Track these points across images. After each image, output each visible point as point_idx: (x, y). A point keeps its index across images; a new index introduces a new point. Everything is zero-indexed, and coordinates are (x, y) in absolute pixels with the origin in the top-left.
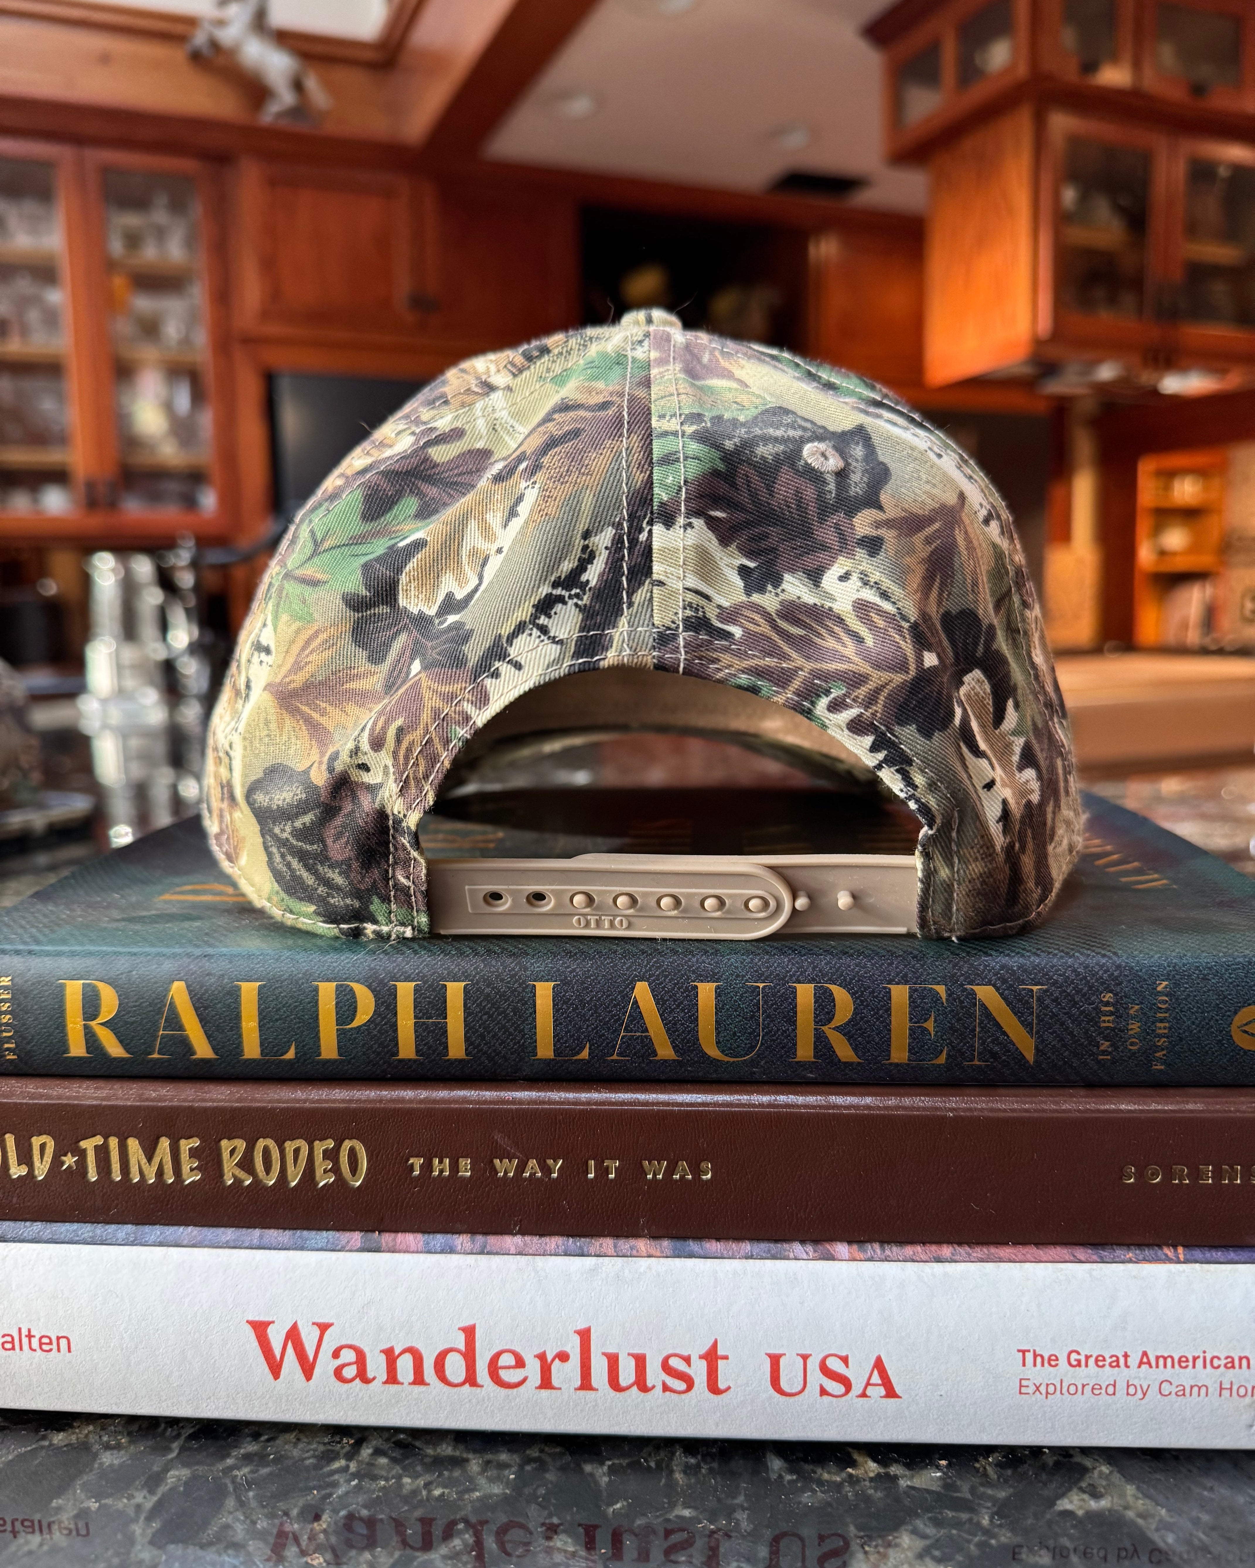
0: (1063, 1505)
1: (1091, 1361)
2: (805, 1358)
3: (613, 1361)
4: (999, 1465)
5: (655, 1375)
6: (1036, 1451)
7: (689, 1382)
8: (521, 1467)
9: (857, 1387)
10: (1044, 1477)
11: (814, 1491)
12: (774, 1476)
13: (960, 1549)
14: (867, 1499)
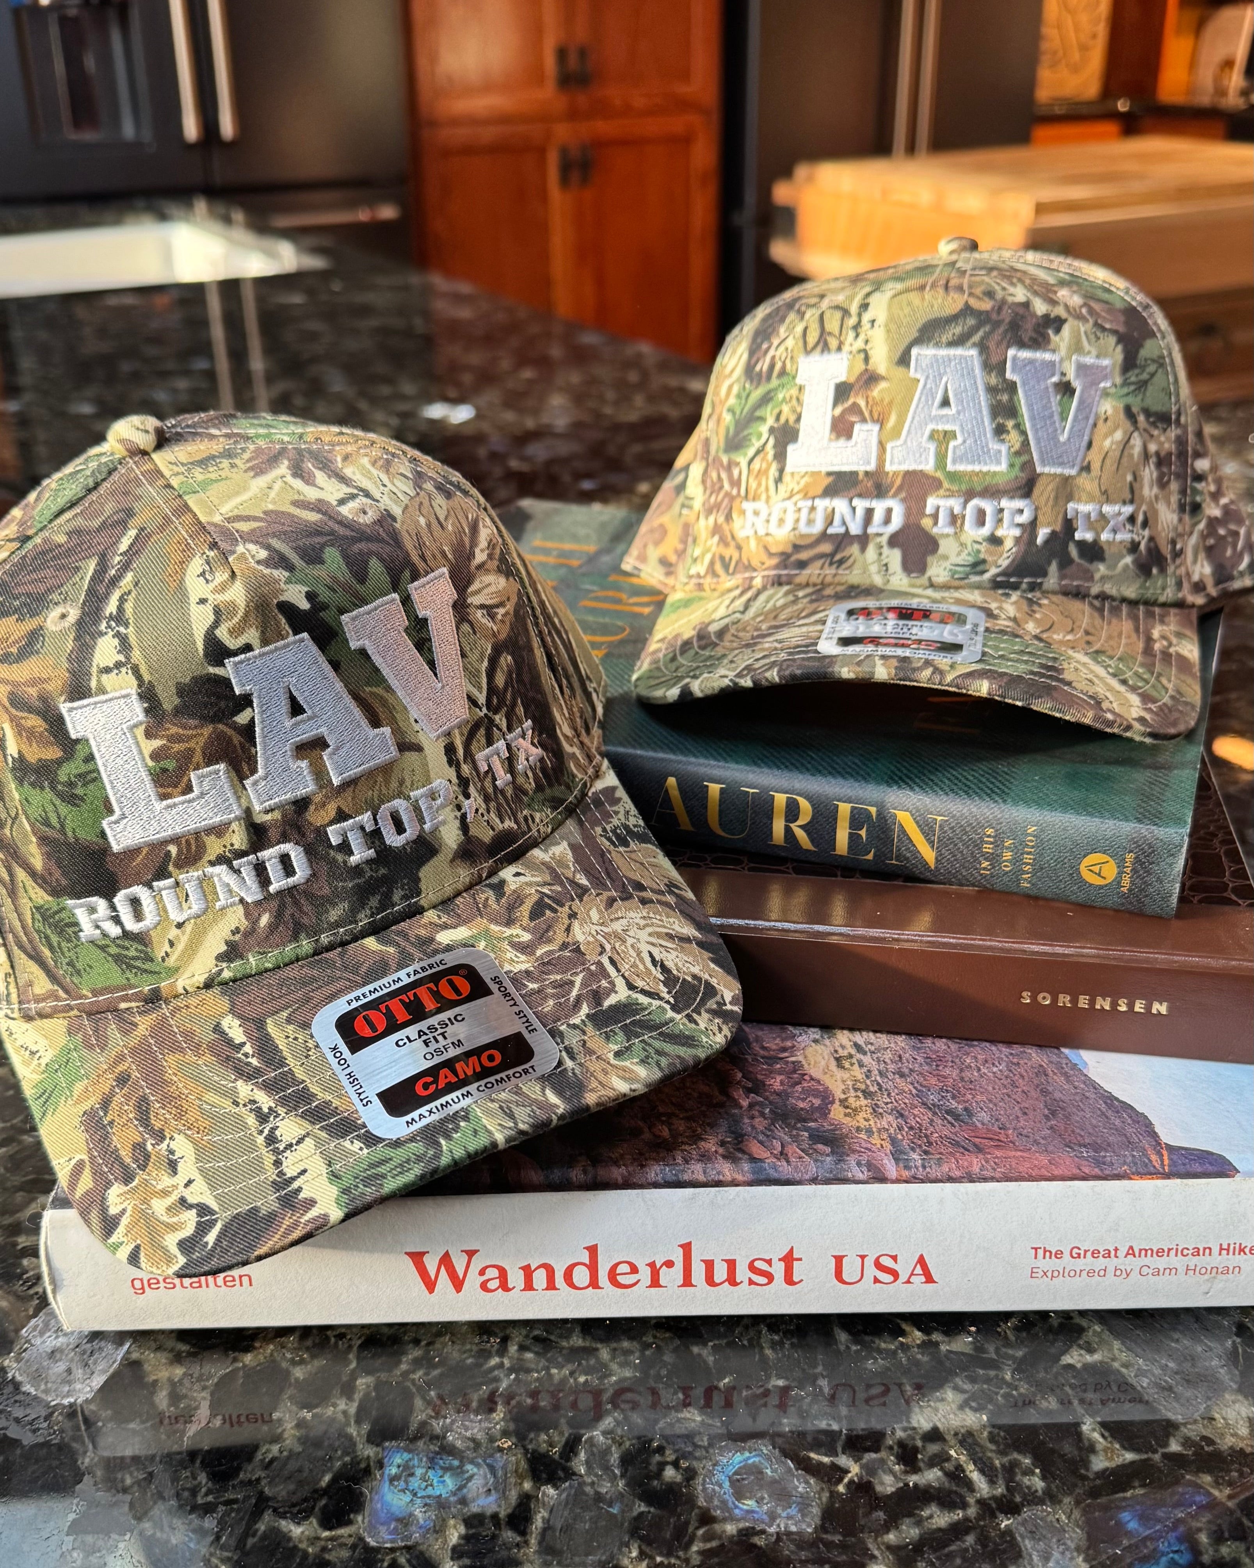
0: (1067, 1359)
1: (1089, 1254)
2: (863, 1257)
3: (709, 1265)
4: (1016, 1329)
5: (743, 1273)
6: (1043, 1315)
7: (770, 1277)
8: (642, 1351)
9: (903, 1277)
10: (1051, 1337)
11: (876, 1359)
12: (842, 1348)
13: (991, 1400)
14: (917, 1363)
